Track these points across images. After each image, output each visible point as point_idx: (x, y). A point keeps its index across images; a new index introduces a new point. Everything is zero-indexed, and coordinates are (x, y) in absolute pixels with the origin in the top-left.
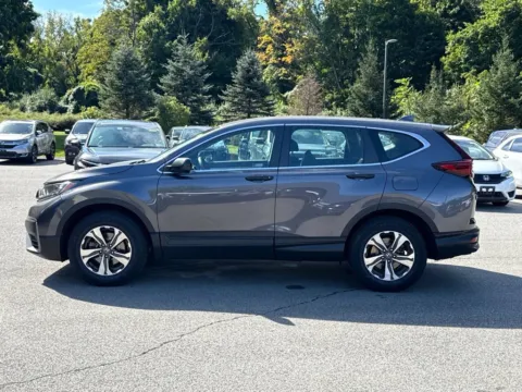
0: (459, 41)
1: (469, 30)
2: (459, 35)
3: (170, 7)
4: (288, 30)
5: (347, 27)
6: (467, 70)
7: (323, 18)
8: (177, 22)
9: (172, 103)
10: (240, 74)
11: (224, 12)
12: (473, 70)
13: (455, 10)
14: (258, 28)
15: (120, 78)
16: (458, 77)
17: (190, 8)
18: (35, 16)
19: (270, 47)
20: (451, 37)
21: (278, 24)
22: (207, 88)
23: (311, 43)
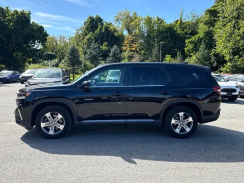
0: (191, 42)
1: (193, 38)
2: (190, 40)
3: (96, 32)
4: (134, 39)
5: (154, 38)
6: (192, 52)
7: (146, 35)
8: (98, 37)
9: (88, 64)
10: (112, 54)
11: (113, 34)
12: (194, 52)
13: (190, 32)
14: (124, 39)
15: (71, 55)
16: (190, 54)
17: (102, 32)
18: (47, 35)
19: (128, 45)
20: (187, 41)
21: (130, 37)
22: (101, 58)
23: (141, 44)
